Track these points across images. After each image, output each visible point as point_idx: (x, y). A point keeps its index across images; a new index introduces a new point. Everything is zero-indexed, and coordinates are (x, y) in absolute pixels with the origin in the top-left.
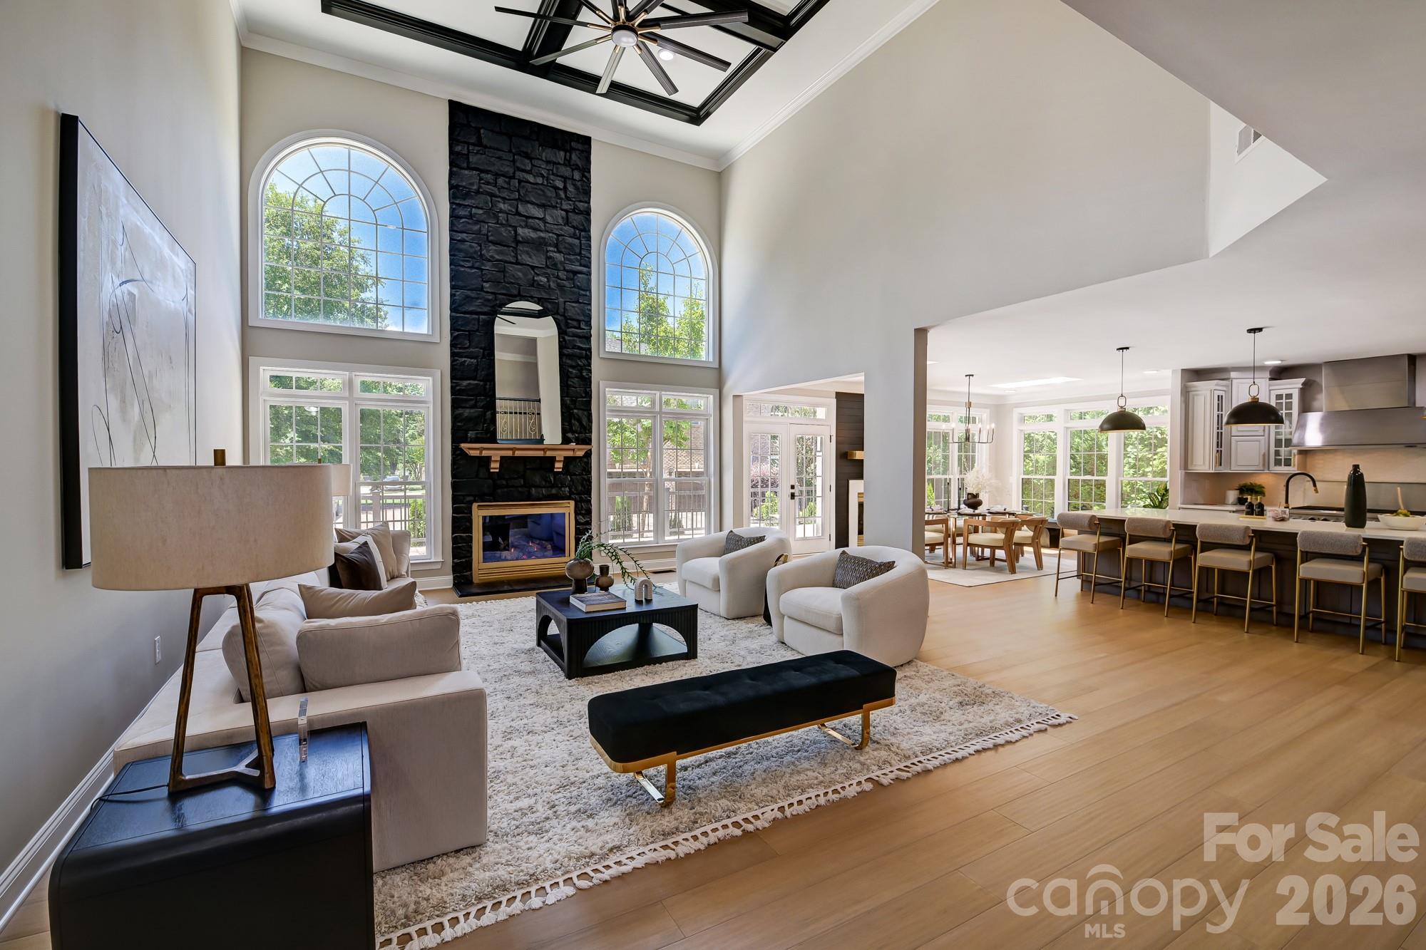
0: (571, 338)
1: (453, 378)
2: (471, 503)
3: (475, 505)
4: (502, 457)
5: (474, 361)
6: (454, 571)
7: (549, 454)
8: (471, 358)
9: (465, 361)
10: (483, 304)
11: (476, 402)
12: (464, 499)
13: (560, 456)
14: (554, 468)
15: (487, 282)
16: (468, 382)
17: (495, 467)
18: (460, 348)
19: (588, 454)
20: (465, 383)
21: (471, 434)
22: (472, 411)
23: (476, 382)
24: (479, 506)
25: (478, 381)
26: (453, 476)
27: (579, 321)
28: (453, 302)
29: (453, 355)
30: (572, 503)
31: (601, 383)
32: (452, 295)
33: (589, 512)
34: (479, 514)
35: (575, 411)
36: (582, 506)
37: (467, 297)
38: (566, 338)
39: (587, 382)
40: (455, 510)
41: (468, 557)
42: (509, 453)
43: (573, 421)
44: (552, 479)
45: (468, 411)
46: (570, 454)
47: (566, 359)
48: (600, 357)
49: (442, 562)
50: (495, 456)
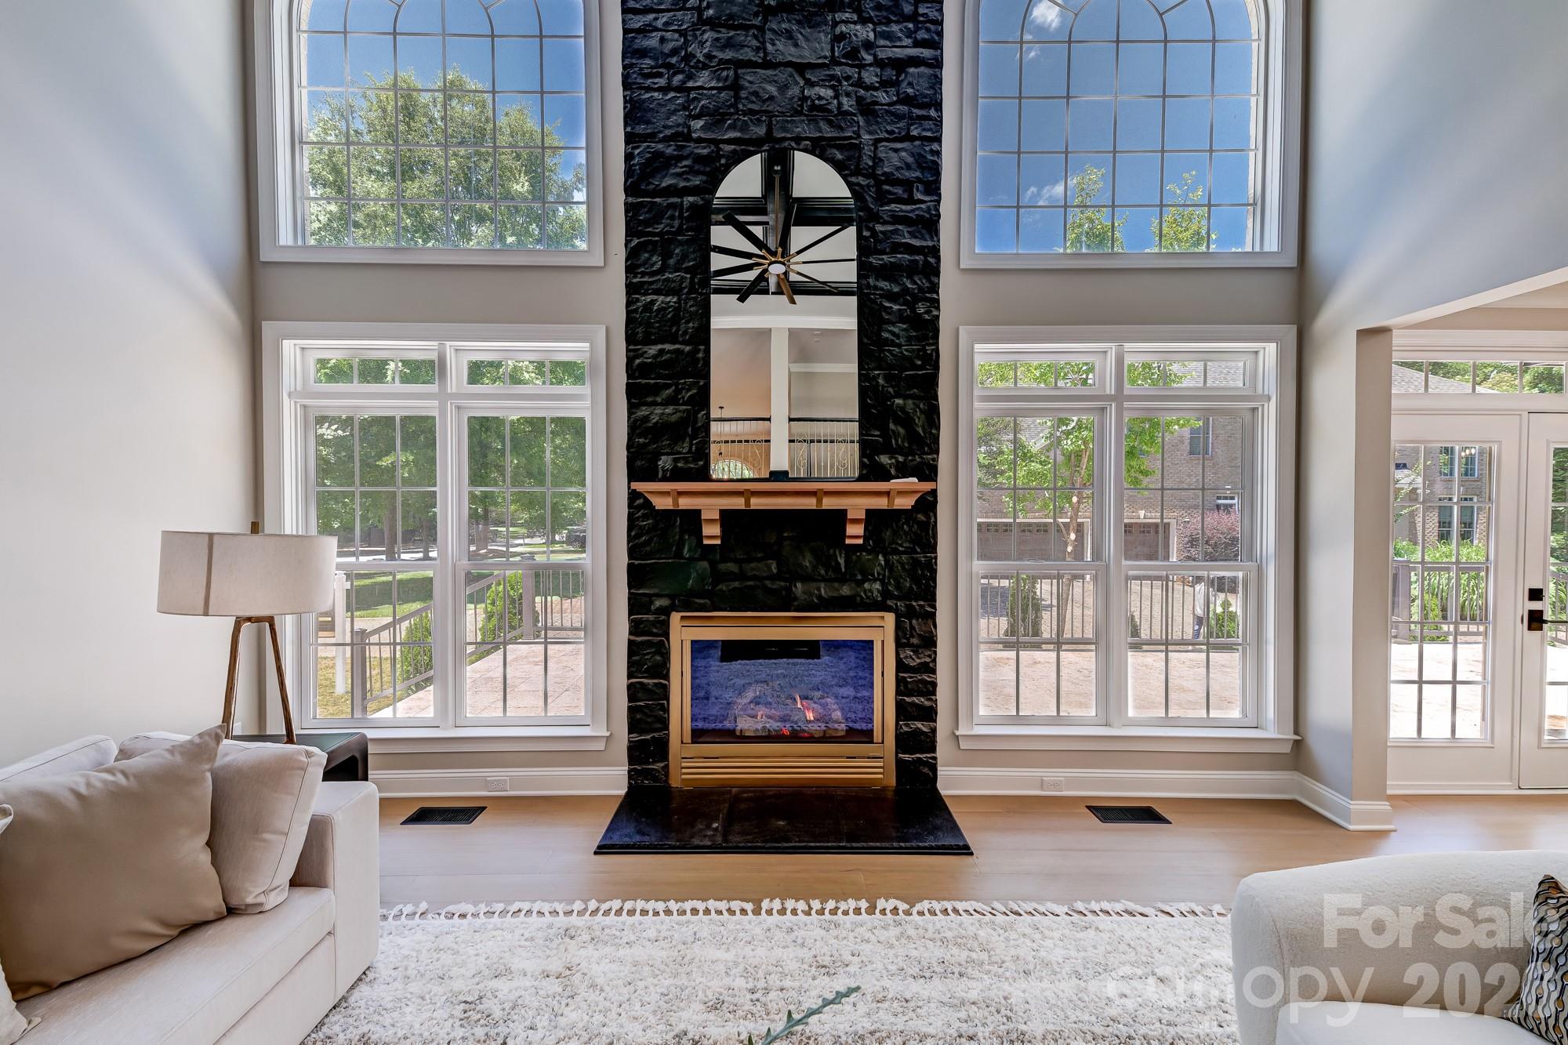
0: (890, 228)
1: (630, 339)
2: (666, 612)
3: (675, 618)
4: (723, 512)
5: (672, 300)
6: (632, 759)
7: (829, 503)
8: (667, 295)
9: (653, 302)
10: (691, 171)
11: (678, 391)
12: (652, 603)
13: (857, 507)
14: (844, 536)
15: (698, 117)
16: (660, 347)
17: (712, 532)
18: (643, 274)
19: (927, 503)
20: (653, 350)
21: (665, 462)
22: (669, 410)
23: (677, 346)
24: (682, 617)
25: (681, 343)
26: (632, 552)
27: (907, 185)
28: (629, 172)
29: (631, 289)
30: (890, 619)
31: (963, 331)
32: (628, 157)
33: (929, 642)
34: (682, 633)
35: (894, 400)
36: (912, 628)
37: (658, 155)
38: (879, 228)
39: (928, 330)
40: (635, 628)
41: (659, 730)
42: (738, 503)
43: (892, 426)
44: (842, 561)
45: (658, 410)
46: (881, 503)
47: (877, 279)
48: (962, 266)
49: (608, 738)
50: (711, 509)
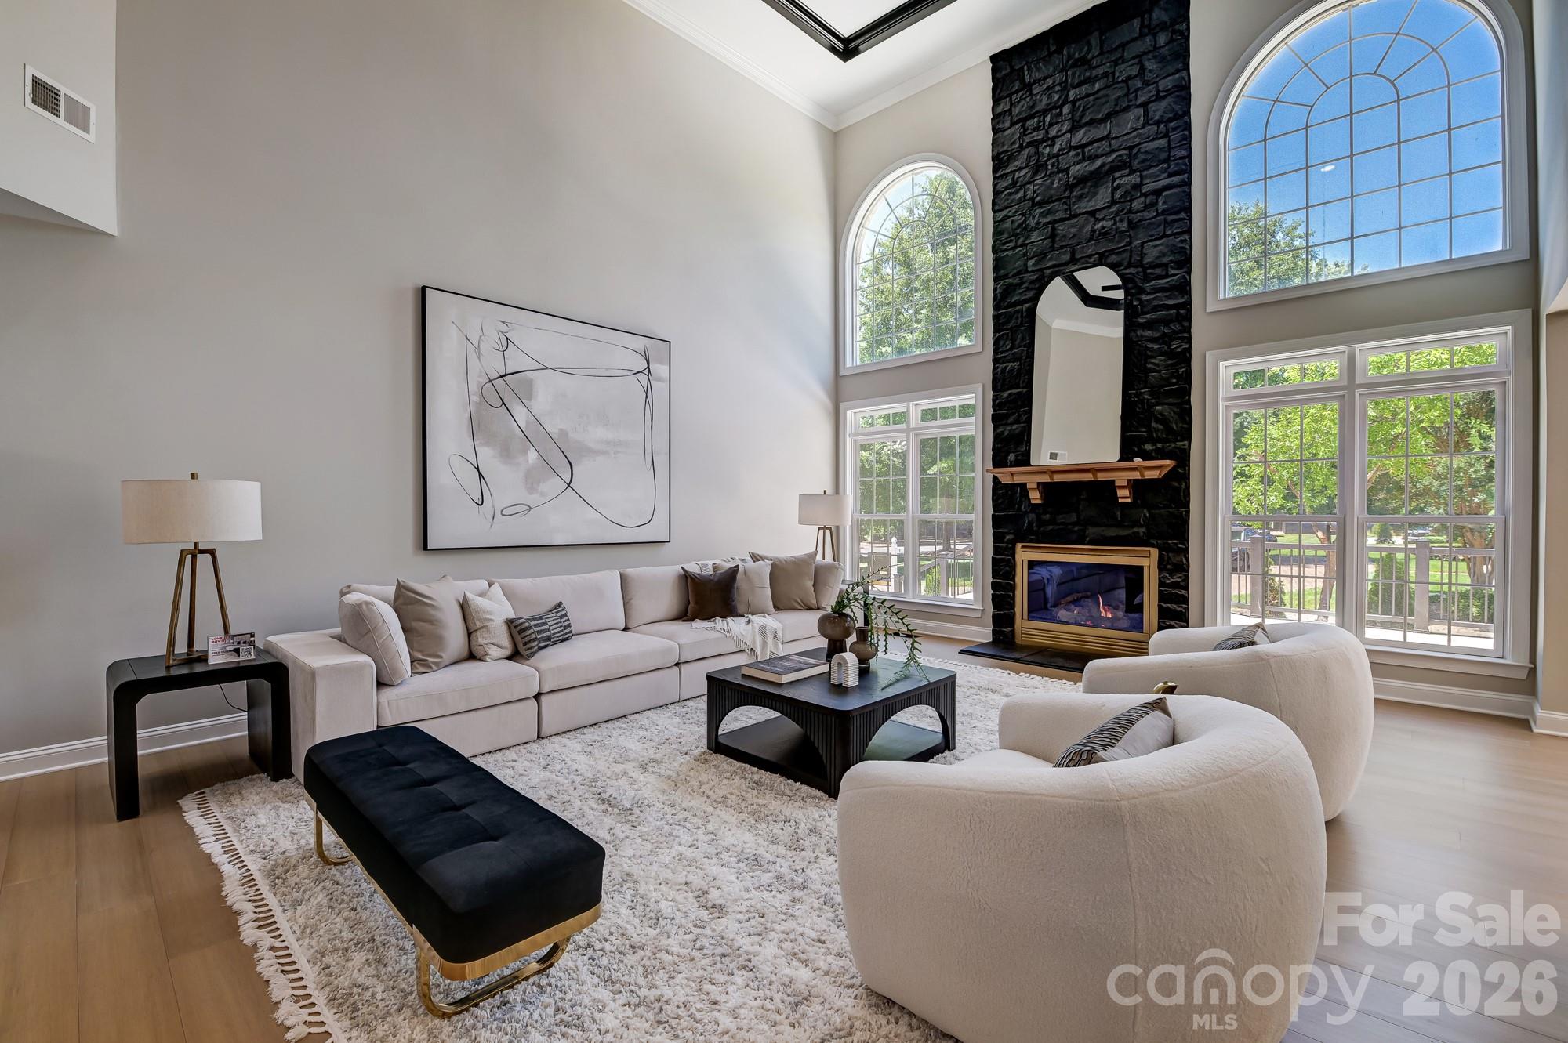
0: (1152, 296)
1: (994, 389)
2: (1013, 543)
3: (1019, 546)
4: (1040, 484)
5: (1016, 364)
6: (995, 623)
7: (1101, 477)
8: (1014, 362)
9: (1006, 367)
10: (1028, 289)
11: (1019, 416)
12: (1005, 537)
13: (1123, 478)
14: (1117, 498)
15: (1032, 258)
16: (1010, 392)
17: (1035, 497)
18: (1002, 353)
19: (1183, 475)
20: (1006, 394)
21: (1012, 457)
22: (1015, 427)
23: (1019, 390)
24: (1023, 547)
25: (1022, 388)
26: (994, 507)
27: (1165, 266)
28: (995, 299)
29: (995, 361)
30: (1155, 552)
31: (1210, 355)
32: (995, 290)
33: (1184, 569)
34: (1023, 555)
35: (1158, 408)
36: (1169, 558)
37: (1010, 285)
38: (1144, 298)
39: (1185, 357)
40: (997, 550)
41: (1008, 610)
42: (1046, 479)
43: (1154, 425)
44: (1119, 514)
45: (1009, 428)
46: (1136, 475)
47: (1143, 331)
48: (1207, 311)
49: (982, 610)
50: (1032, 482)
